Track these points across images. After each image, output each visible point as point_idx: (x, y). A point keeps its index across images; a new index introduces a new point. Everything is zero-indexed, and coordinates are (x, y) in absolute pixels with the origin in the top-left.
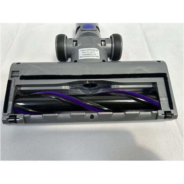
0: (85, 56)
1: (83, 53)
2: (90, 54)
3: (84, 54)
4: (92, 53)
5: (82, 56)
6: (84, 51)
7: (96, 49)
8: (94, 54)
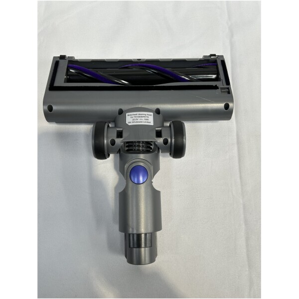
0: (145, 115)
1: (148, 120)
2: (139, 117)
3: (147, 118)
4: (135, 118)
5: (149, 116)
6: (146, 121)
7: (129, 124)
8: (134, 118)
